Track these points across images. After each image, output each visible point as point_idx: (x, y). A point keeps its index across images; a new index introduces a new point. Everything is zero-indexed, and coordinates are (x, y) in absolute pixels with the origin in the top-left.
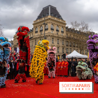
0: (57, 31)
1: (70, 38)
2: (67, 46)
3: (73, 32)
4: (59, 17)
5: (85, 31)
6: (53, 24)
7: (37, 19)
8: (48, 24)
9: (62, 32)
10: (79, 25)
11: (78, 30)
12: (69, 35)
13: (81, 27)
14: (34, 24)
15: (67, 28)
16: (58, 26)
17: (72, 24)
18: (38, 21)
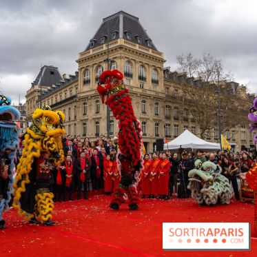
0: (141, 78)
1: (174, 98)
2: (168, 118)
3: (184, 81)
4: (146, 42)
5: (213, 79)
6: (129, 62)
7: (88, 49)
8: (118, 61)
9: (155, 82)
10: (198, 63)
11: (196, 76)
12: (172, 89)
13: (203, 68)
14: (79, 62)
15: (166, 71)
16: (143, 66)
17: (180, 60)
18: (92, 52)
